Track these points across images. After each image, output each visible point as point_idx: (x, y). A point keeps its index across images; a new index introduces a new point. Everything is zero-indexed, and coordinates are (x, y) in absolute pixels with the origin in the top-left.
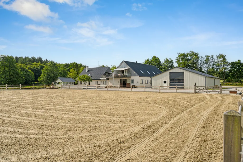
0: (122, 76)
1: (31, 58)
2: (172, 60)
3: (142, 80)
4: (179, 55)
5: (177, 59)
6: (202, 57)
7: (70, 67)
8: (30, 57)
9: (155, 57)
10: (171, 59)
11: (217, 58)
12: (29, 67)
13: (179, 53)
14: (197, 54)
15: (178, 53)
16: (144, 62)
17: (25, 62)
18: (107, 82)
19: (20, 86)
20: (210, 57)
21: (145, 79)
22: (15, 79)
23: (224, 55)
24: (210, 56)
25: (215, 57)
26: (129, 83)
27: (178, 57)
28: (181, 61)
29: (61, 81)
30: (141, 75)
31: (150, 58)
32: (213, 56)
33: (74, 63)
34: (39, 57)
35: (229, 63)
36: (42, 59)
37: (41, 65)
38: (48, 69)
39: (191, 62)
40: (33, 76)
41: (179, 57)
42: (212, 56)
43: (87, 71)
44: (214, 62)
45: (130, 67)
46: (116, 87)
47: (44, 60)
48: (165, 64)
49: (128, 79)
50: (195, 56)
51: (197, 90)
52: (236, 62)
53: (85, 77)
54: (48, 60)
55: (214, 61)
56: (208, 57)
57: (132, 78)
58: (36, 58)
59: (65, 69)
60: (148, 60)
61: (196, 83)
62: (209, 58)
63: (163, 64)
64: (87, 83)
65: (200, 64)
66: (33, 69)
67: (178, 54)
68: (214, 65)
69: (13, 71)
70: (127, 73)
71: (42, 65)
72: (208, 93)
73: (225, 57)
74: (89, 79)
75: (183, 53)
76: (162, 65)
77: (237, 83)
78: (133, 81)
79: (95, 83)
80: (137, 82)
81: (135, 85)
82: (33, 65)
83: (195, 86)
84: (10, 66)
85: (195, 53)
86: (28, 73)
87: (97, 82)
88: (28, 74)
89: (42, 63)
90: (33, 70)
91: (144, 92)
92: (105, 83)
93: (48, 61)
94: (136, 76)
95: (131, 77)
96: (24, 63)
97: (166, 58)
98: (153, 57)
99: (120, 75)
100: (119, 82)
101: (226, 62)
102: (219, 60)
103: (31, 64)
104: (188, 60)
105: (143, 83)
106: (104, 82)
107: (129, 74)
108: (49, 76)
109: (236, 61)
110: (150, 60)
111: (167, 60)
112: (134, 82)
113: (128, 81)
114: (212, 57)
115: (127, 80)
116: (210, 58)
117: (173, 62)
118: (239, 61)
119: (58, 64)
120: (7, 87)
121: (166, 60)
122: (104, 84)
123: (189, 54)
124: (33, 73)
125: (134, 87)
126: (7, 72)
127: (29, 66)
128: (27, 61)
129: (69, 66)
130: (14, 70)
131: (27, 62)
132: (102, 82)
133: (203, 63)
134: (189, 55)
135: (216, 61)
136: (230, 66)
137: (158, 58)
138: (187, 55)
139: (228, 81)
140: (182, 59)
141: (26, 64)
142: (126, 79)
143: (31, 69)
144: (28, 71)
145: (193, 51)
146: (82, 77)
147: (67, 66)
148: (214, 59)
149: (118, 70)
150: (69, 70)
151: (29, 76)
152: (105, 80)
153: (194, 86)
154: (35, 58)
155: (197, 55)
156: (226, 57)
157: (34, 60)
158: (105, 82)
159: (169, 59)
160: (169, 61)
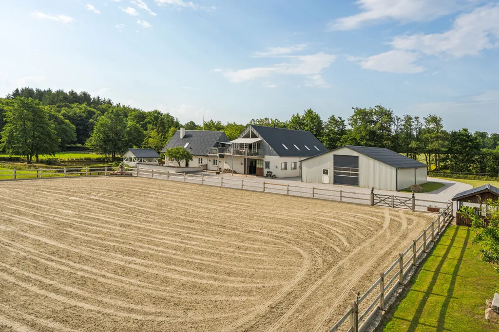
0: (247, 154)
1: (68, 94)
2: (342, 119)
3: (286, 164)
4: (355, 112)
5: (351, 120)
6: (399, 119)
7: (147, 120)
8: (67, 91)
9: (310, 112)
10: (341, 118)
11: (426, 122)
12: (64, 113)
13: (355, 108)
14: (388, 112)
15: (353, 108)
17: (57, 102)
18: (220, 162)
20: (412, 119)
21: (291, 161)
22: (45, 145)
24: (413, 118)
25: (422, 121)
26: (262, 167)
27: (353, 116)
28: (360, 124)
29: (133, 156)
30: (282, 153)
31: (302, 114)
32: (418, 118)
33: (156, 112)
34: (83, 91)
36: (89, 96)
37: (89, 108)
38: (106, 124)
39: (378, 125)
40: (73, 132)
41: (355, 115)
42: (417, 118)
43: (181, 137)
44: (420, 129)
45: (262, 139)
46: (236, 173)
47: (94, 98)
48: (329, 126)
49: (258, 160)
50: (385, 114)
51: (375, 201)
52: (460, 132)
53: (179, 152)
54: (102, 98)
55: (420, 127)
56: (409, 119)
57: (267, 158)
58: (78, 94)
59: (138, 125)
60: (298, 117)
61: (373, 188)
62: (410, 122)
63: (327, 126)
64: (183, 163)
65: (394, 131)
66: (73, 117)
67: (354, 110)
69: (41, 130)
70: (256, 149)
71: (91, 109)
72: (394, 207)
73: (439, 121)
74: (188, 156)
75: (363, 108)
76: (323, 129)
78: (268, 165)
79: (198, 162)
80: (276, 167)
81: (271, 173)
82: (72, 108)
83: (372, 193)
84: (34, 119)
86: (64, 126)
87: (202, 159)
88: (64, 129)
89: (89, 104)
90: (72, 119)
91: (287, 195)
92: (215, 162)
93: (102, 102)
94: (273, 155)
95: (265, 156)
96: (55, 104)
97: (331, 116)
98: (307, 112)
99: (245, 152)
100: (242, 164)
101: (442, 131)
102: (429, 126)
103: (69, 107)
104: (372, 122)
105: (286, 168)
106: (214, 160)
107: (261, 151)
108: (108, 137)
109: (459, 130)
110: (301, 117)
111: (333, 119)
112: (271, 165)
113: (260, 163)
115: (257, 162)
116: (413, 122)
117: (345, 123)
118: (466, 130)
119: (122, 106)
121: (331, 120)
122: (214, 164)
123: (374, 111)
124: (73, 126)
125: (270, 176)
126: (28, 130)
127: (64, 111)
128: (61, 101)
129: (145, 118)
130: (42, 127)
131: (61, 103)
132: (210, 161)
133: (401, 129)
134: (374, 113)
135: (423, 127)
137: (317, 116)
138: (370, 113)
140: (360, 119)
141: (58, 107)
142: (255, 160)
143: (69, 116)
144: (63, 122)
145: (382, 106)
146: (173, 151)
147: (141, 116)
148: (419, 124)
149: (240, 144)
150: (145, 127)
151: (65, 131)
152: (216, 157)
153: (370, 193)
154: (76, 93)
155: (388, 114)
156: (441, 123)
157: (74, 98)
158: (216, 160)
159: (336, 118)
160: (336, 121)
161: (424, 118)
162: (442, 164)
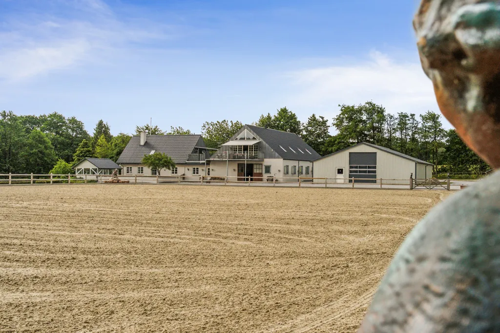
2: (325, 119)
3: (287, 167)
4: (342, 110)
5: (337, 119)
6: (391, 117)
9: (284, 111)
10: (322, 118)
11: (423, 120)
13: (341, 105)
14: (381, 109)
15: (339, 106)
16: (258, 122)
18: (202, 170)
19: (68, 176)
20: (408, 117)
21: (292, 164)
23: (437, 116)
24: (409, 115)
25: (418, 118)
26: (261, 172)
27: (340, 115)
29: (92, 167)
31: (274, 114)
32: (414, 115)
35: (446, 132)
39: (368, 125)
42: (412, 115)
43: (142, 144)
44: (416, 127)
45: (261, 140)
48: (309, 128)
49: (256, 164)
50: (376, 112)
51: (413, 185)
55: (416, 125)
56: (403, 117)
57: (267, 162)
60: (269, 117)
62: (406, 120)
63: (306, 129)
67: (340, 108)
68: (416, 136)
70: (253, 152)
72: (431, 189)
73: (438, 118)
75: (351, 105)
77: (461, 174)
78: (268, 169)
79: (171, 172)
80: (279, 170)
81: (273, 177)
83: (411, 178)
85: (378, 108)
92: (196, 171)
94: (275, 158)
95: (265, 159)
97: (312, 115)
98: (280, 111)
100: (234, 170)
101: (440, 129)
102: (426, 125)
104: (361, 121)
105: (288, 172)
106: (194, 169)
107: (260, 155)
110: (273, 118)
111: (313, 119)
112: (272, 170)
113: (258, 167)
114: (411, 118)
115: (255, 166)
116: (409, 120)
117: (328, 124)
120: (32, 179)
121: (311, 120)
122: (196, 174)
123: (364, 108)
132: (188, 169)
133: (394, 129)
134: (364, 110)
135: (420, 126)
136: (448, 137)
137: (294, 115)
138: (360, 111)
139: (444, 170)
140: (347, 118)
142: (253, 165)
145: (373, 102)
148: (415, 122)
152: (198, 164)
155: (381, 111)
156: (439, 120)
158: (198, 168)
159: (317, 117)
160: (317, 121)
161: (421, 115)
162: (439, 167)
